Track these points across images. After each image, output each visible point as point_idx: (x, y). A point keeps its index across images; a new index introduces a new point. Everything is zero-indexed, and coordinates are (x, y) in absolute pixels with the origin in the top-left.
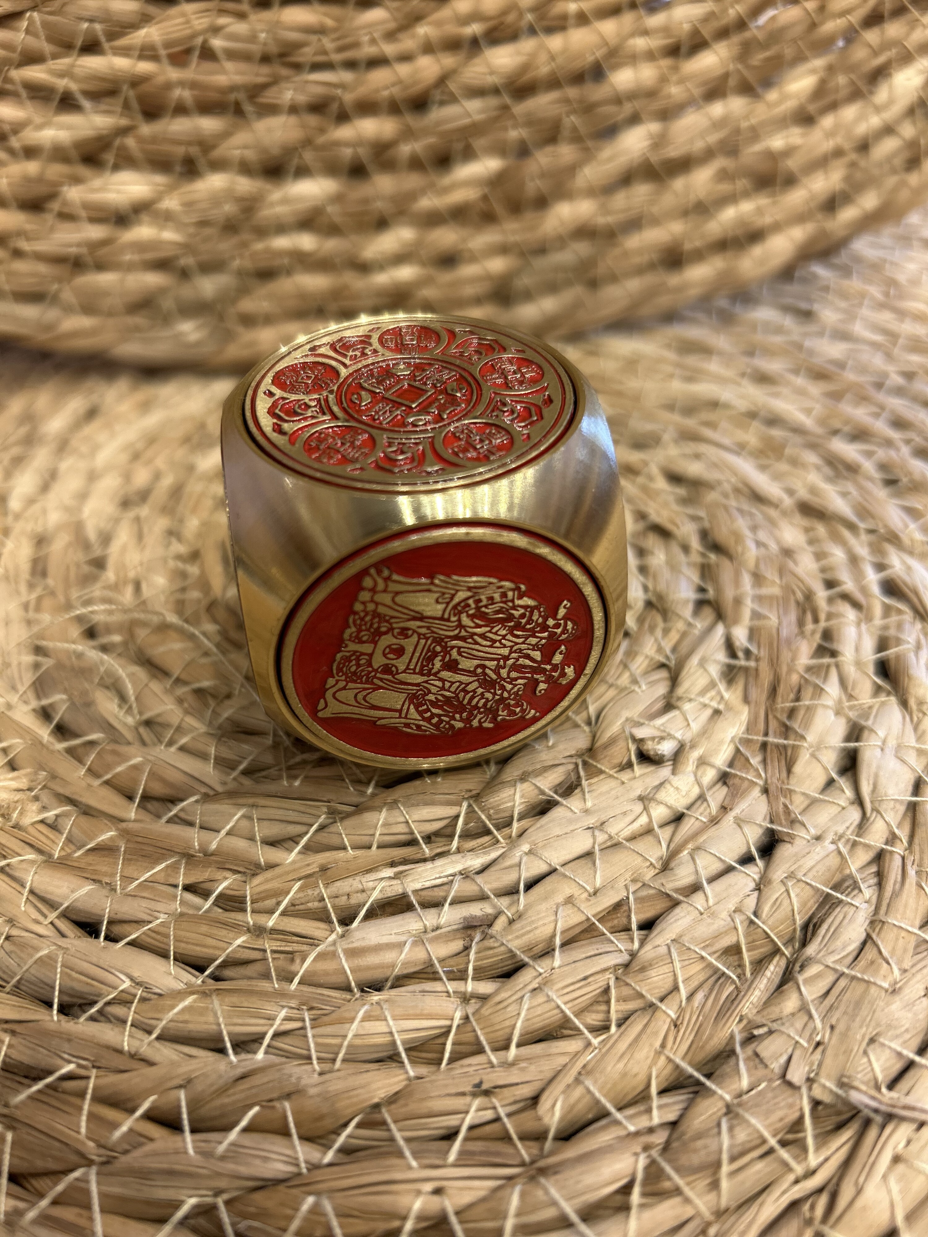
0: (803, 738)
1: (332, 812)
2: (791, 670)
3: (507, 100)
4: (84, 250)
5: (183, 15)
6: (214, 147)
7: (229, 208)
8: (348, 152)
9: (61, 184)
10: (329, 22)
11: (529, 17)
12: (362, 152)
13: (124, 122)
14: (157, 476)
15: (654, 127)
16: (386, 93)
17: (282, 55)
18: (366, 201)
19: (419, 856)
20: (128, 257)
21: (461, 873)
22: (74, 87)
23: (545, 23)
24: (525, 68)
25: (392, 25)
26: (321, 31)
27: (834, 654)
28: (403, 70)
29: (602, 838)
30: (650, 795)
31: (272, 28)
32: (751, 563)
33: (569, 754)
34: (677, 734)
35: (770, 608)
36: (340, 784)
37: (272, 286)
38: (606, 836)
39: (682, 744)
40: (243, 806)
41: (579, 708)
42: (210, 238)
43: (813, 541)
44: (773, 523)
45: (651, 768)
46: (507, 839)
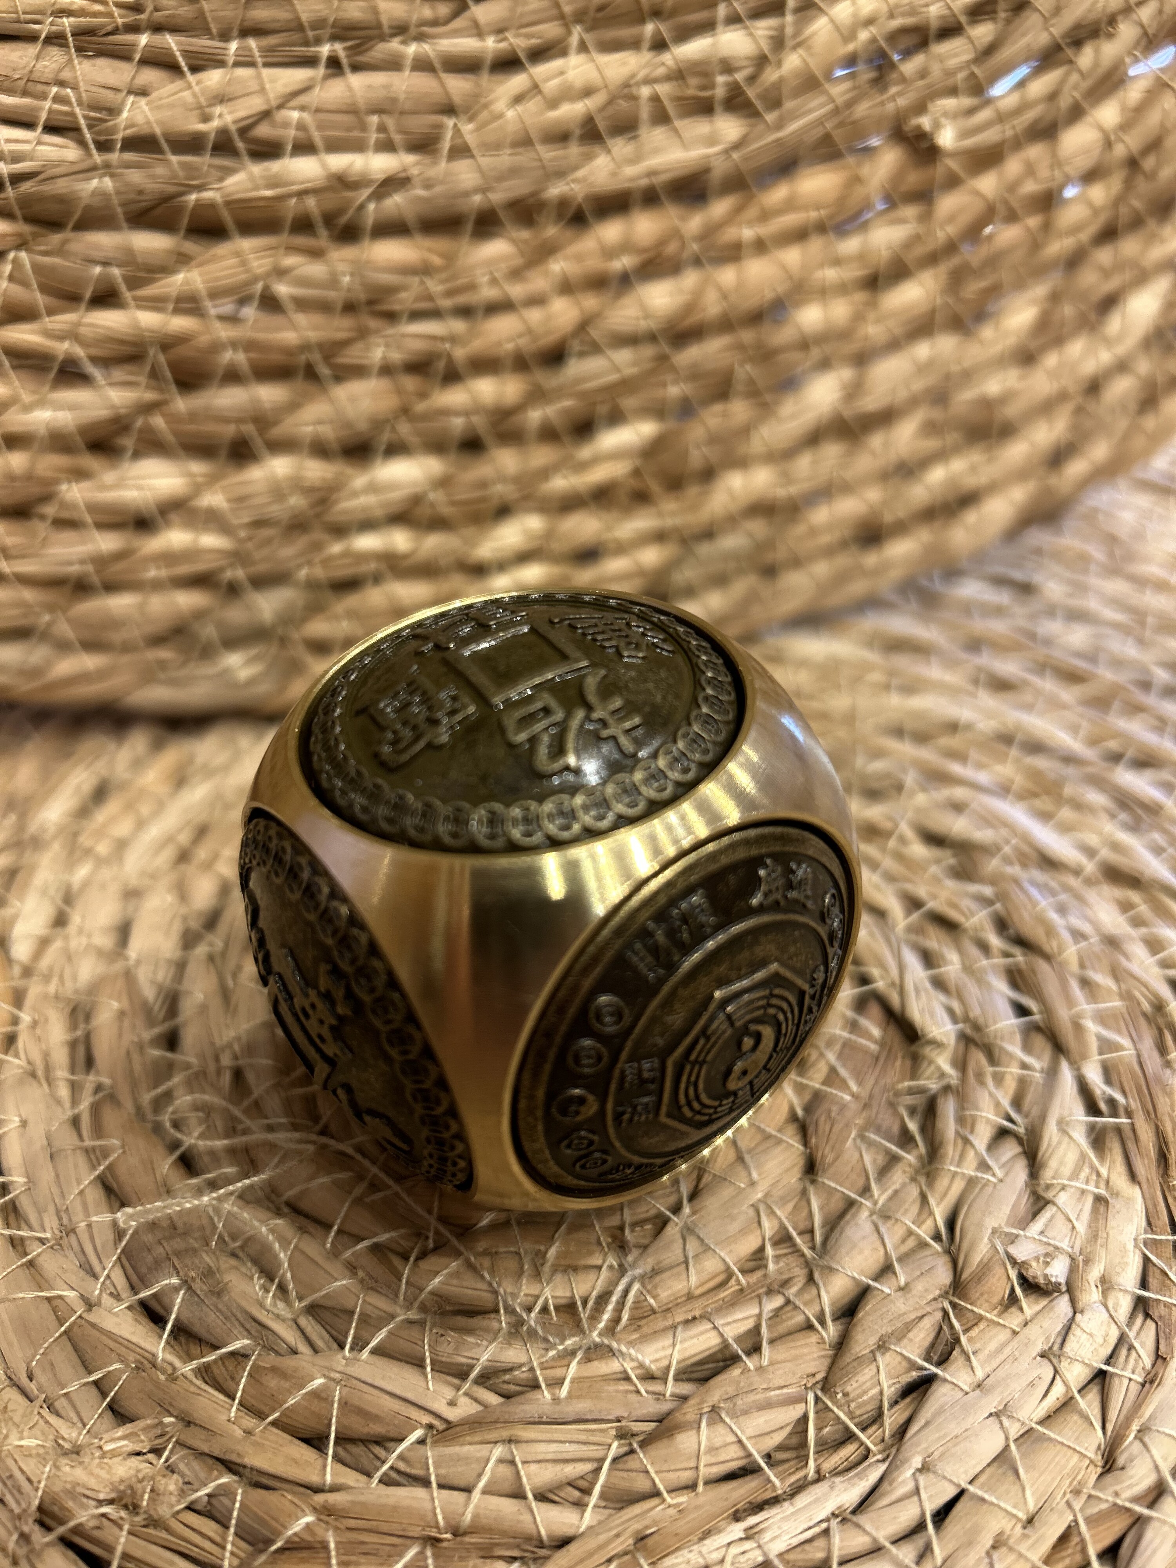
1: (622, 1435)
3: (667, 349)
4: (90, 568)
5: (238, 254)
6: (276, 423)
7: (296, 502)
8: (458, 423)
9: (57, 482)
10: (437, 260)
11: (695, 247)
12: (479, 422)
13: (150, 396)
15: (846, 373)
16: (510, 346)
17: (371, 302)
18: (483, 485)
19: (769, 1495)
20: (152, 573)
21: (835, 1514)
22: (79, 352)
23: (712, 254)
24: (690, 308)
25: (519, 261)
26: (425, 270)
28: (534, 315)
29: (1015, 1430)
30: (1056, 1348)
31: (358, 268)
32: (1074, 966)
33: (931, 1296)
34: (1064, 1245)
35: (1119, 1031)
36: (624, 1386)
37: (352, 601)
38: (1018, 1425)
39: (1072, 1259)
40: (496, 1443)
41: (920, 1213)
42: (269, 541)
43: (1137, 922)
44: (1080, 899)
45: (1044, 1302)
46: (880, 1447)
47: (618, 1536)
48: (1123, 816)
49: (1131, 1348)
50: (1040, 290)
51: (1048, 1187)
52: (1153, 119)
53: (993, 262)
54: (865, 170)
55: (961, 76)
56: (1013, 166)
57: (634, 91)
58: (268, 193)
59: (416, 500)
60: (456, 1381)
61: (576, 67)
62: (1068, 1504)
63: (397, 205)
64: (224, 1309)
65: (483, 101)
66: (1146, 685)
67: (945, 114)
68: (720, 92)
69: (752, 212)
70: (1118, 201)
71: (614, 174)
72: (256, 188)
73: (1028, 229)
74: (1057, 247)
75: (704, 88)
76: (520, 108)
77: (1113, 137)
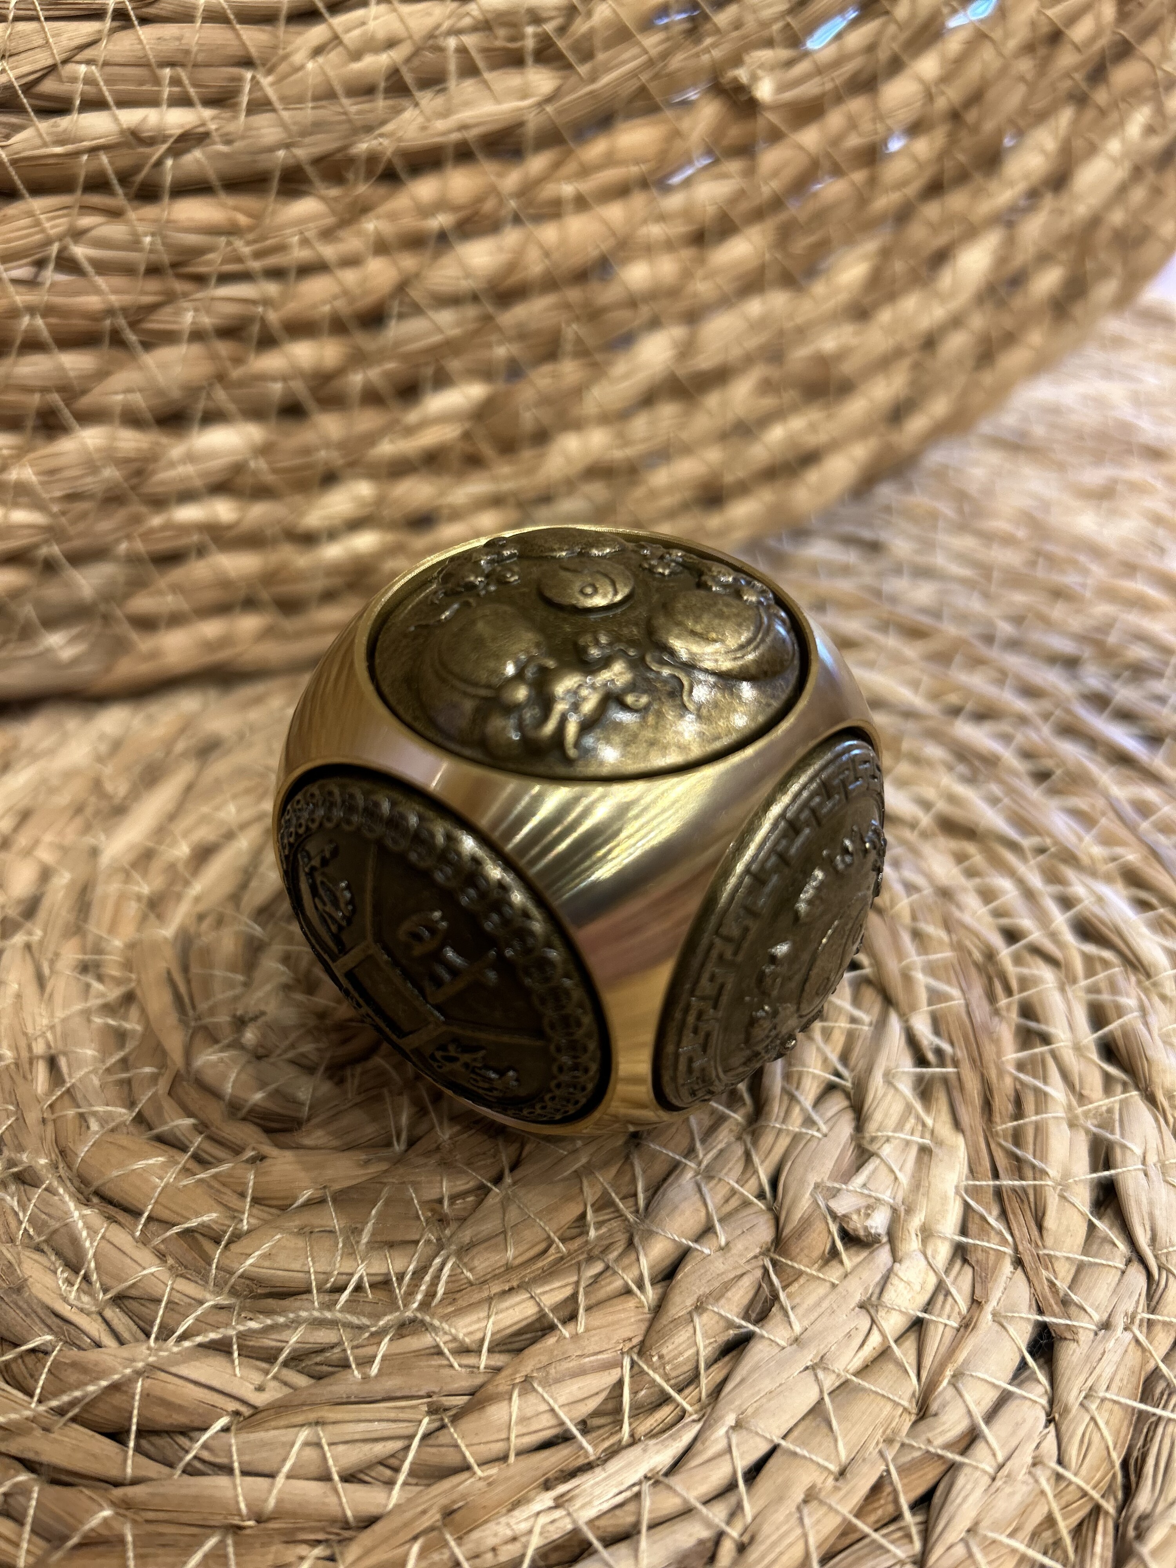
0: (1044, 1173)
1: (434, 1410)
2: (1001, 1073)
3: (490, 309)
5: (29, 214)
6: (84, 392)
7: (110, 473)
8: (277, 388)
10: (243, 220)
11: (513, 204)
12: (299, 387)
14: (45, 875)
15: (678, 332)
16: (327, 308)
17: (176, 265)
18: (306, 451)
19: (581, 1461)
21: (647, 1478)
23: (531, 211)
24: (512, 267)
25: (330, 221)
26: (232, 231)
27: (1045, 1039)
28: (350, 276)
29: (829, 1382)
30: (874, 1298)
31: (160, 229)
32: (906, 918)
33: (752, 1255)
34: (886, 1196)
35: (949, 982)
36: (437, 1361)
37: (177, 574)
38: (833, 1377)
39: (894, 1210)
40: (302, 1425)
41: (743, 1173)
42: (83, 516)
43: (971, 873)
44: (914, 851)
45: (864, 1254)
46: (697, 1407)
47: (424, 1512)
48: (962, 768)
49: (948, 1293)
50: (870, 246)
51: (873, 1139)
52: (974, 71)
53: (820, 217)
54: (685, 124)
55: (777, 27)
56: (835, 119)
57: (441, 42)
58: (58, 150)
59: (238, 468)
60: (264, 1365)
61: (376, 18)
62: (881, 1454)
63: (197, 161)
64: (25, 1306)
65: (281, 52)
66: (989, 639)
67: (761, 66)
68: (530, 44)
69: (571, 167)
70: (943, 155)
71: (424, 128)
72: (45, 145)
73: (853, 184)
74: (884, 202)
75: (513, 39)
76: (320, 59)
77: (934, 90)
